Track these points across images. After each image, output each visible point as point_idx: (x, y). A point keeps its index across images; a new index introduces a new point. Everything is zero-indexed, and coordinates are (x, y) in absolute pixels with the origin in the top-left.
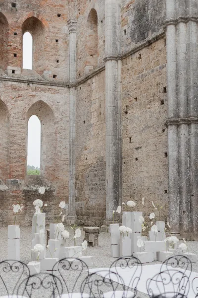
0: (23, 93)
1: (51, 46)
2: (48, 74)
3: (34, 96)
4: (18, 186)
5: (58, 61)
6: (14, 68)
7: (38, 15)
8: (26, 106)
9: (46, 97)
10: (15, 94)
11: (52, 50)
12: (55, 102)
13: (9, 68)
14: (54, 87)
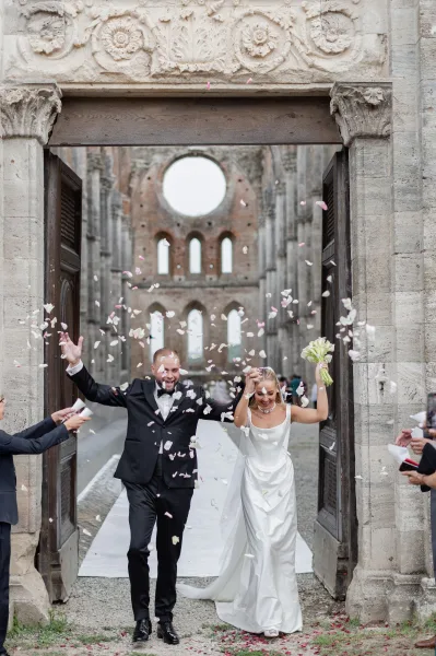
1: (242, 252)
2: (240, 277)
3: (228, 298)
5: (248, 265)
6: (211, 276)
7: (230, 229)
9: (238, 297)
10: (211, 297)
11: (243, 256)
12: (247, 300)
13: (208, 277)
14: (246, 288)
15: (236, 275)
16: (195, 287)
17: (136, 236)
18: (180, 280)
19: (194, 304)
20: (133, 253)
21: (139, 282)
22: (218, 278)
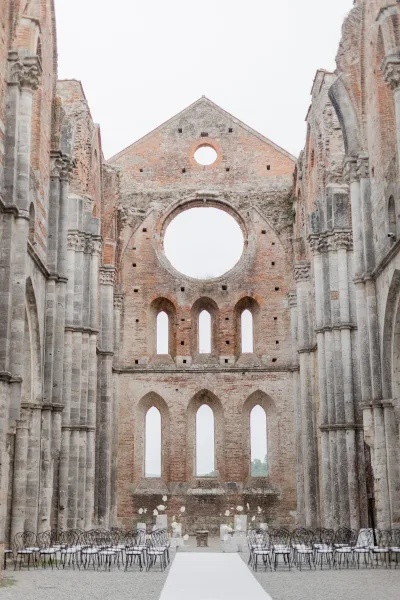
0: (238, 383)
1: (268, 326)
2: (266, 359)
3: (251, 386)
4: (236, 489)
5: (277, 342)
6: (227, 357)
7: (252, 294)
8: (242, 398)
9: (265, 385)
10: (227, 385)
11: (269, 331)
12: (276, 389)
13: (222, 358)
14: (274, 373)
15: (260, 356)
16: (205, 372)
17: (126, 303)
18: (185, 361)
19: (203, 396)
20: (122, 326)
21: (129, 365)
22: (237, 360)
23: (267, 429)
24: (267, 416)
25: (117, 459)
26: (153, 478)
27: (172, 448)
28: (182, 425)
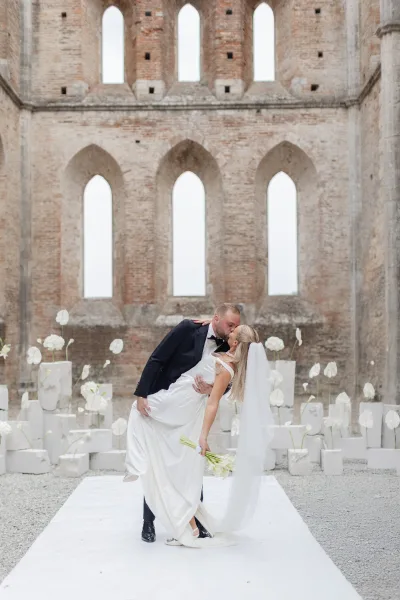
1: (305, 24)
2: (300, 85)
3: (271, 134)
4: (243, 317)
5: (320, 55)
6: (228, 82)
8: (256, 156)
9: (297, 132)
10: (232, 133)
11: (306, 33)
12: (317, 141)
13: (220, 83)
14: (313, 111)
15: (288, 83)
16: (188, 108)
18: (152, 91)
19: (185, 154)
20: (36, 24)
21: (49, 96)
22: (246, 90)
23: (298, 214)
24: (298, 190)
25: (31, 264)
26: (97, 300)
27: (131, 246)
28: (146, 205)
